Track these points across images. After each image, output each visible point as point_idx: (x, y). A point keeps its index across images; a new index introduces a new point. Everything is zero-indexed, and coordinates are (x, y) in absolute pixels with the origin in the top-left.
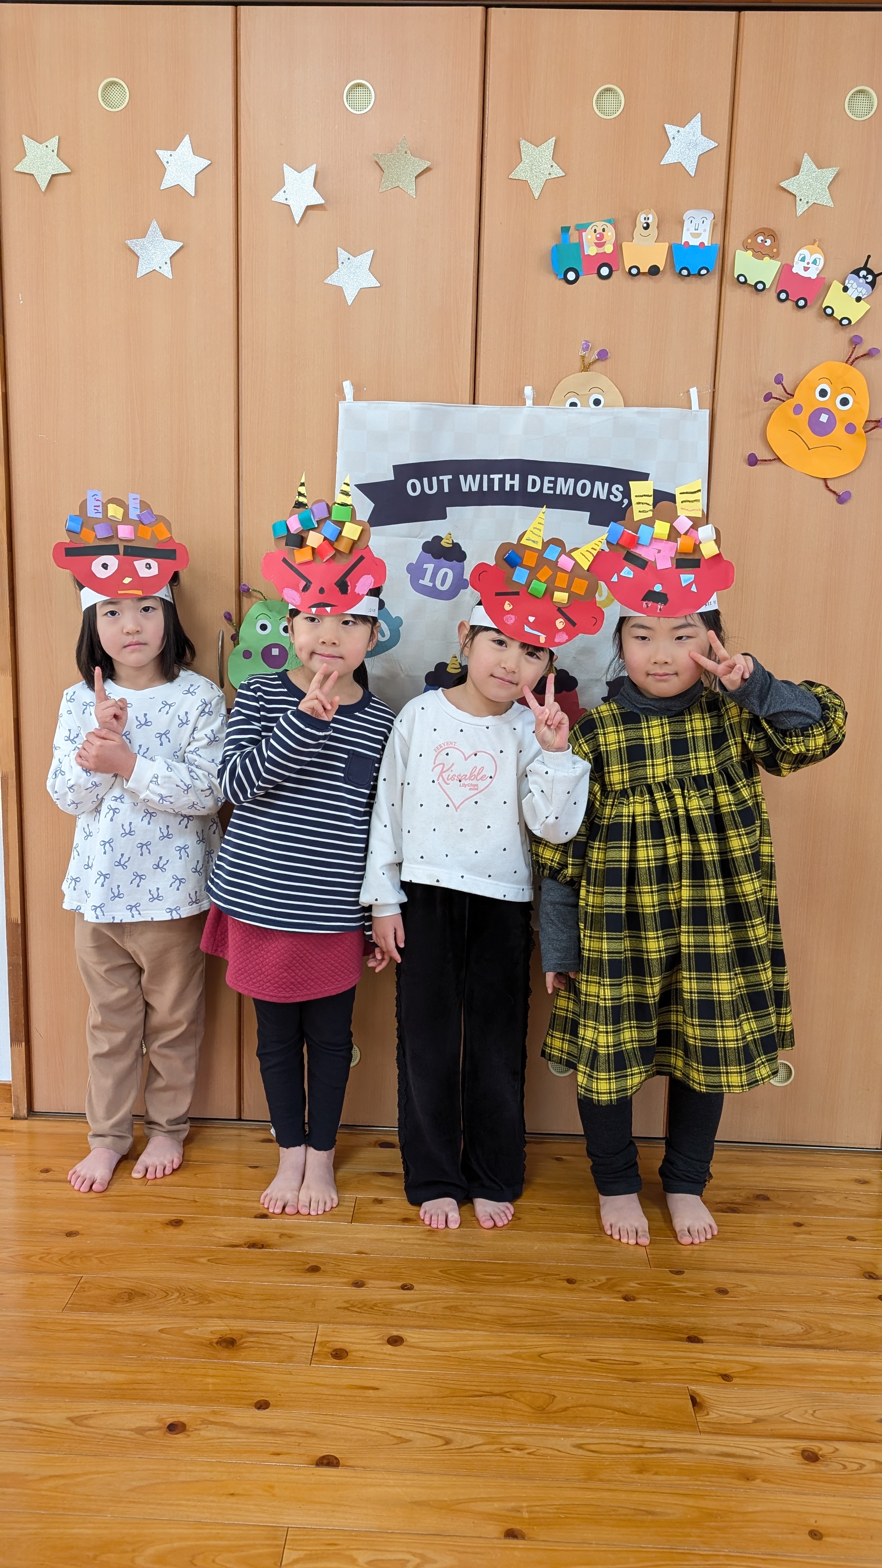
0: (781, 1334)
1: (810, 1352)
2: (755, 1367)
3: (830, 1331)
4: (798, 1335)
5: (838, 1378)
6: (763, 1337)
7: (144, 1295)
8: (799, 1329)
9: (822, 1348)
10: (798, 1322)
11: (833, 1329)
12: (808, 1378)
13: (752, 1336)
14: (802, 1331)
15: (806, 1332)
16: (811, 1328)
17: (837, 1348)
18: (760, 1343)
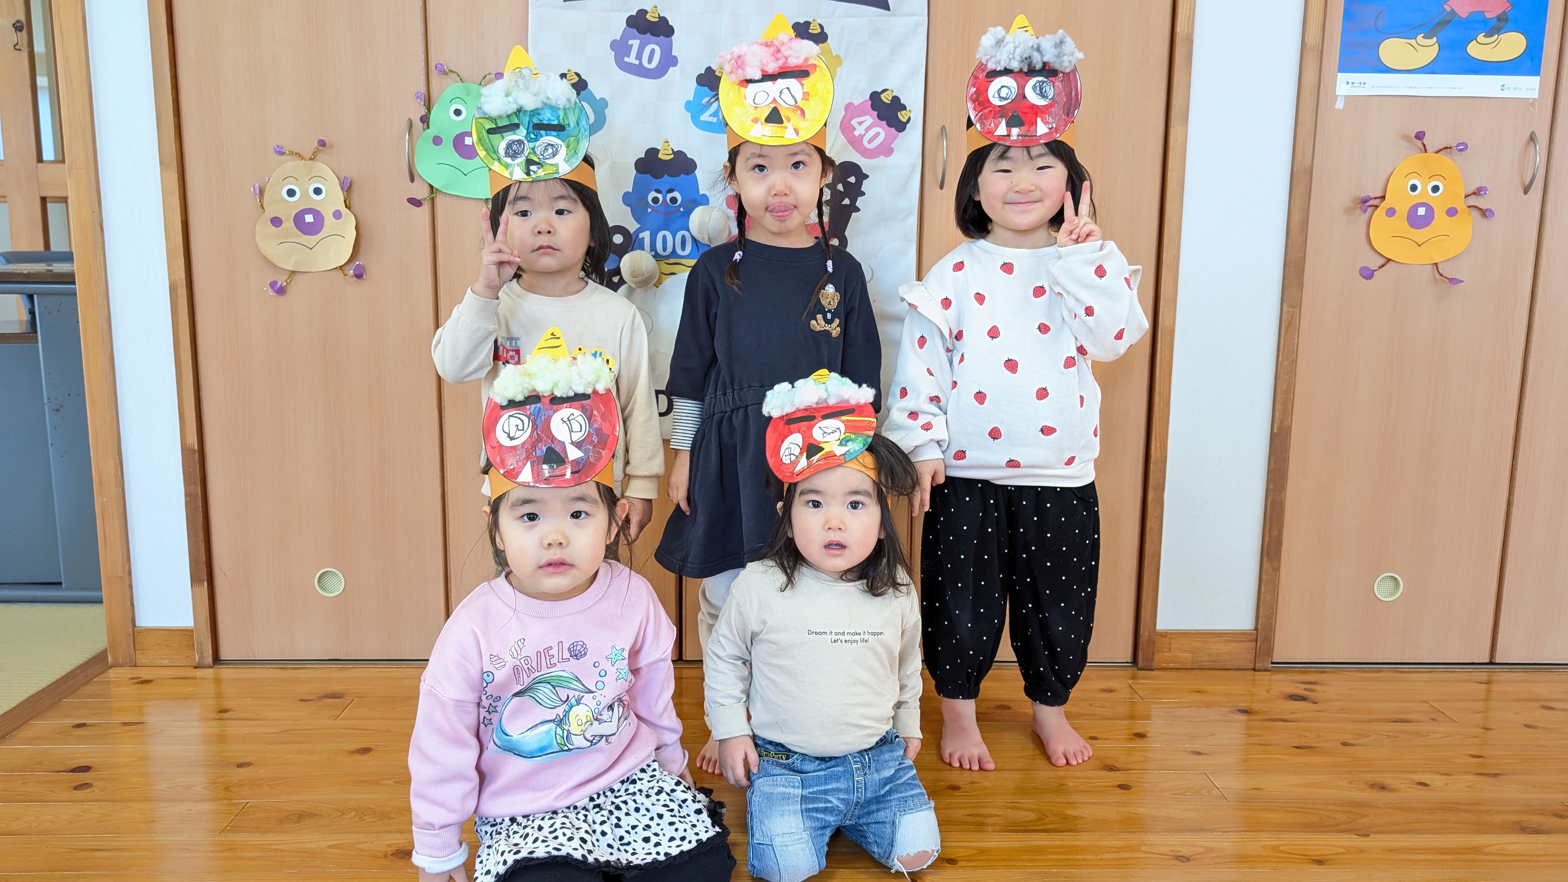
0: (1013, 821)
1: (1042, 835)
2: (982, 851)
3: (1066, 817)
4: (1031, 821)
5: (1071, 857)
6: (993, 825)
7: (317, 815)
8: (1032, 816)
9: (1056, 831)
10: (1032, 811)
11: (1067, 815)
12: (1038, 858)
13: (982, 824)
14: (1035, 818)
15: (1039, 819)
16: (1045, 815)
17: (1071, 831)
18: (990, 830)
